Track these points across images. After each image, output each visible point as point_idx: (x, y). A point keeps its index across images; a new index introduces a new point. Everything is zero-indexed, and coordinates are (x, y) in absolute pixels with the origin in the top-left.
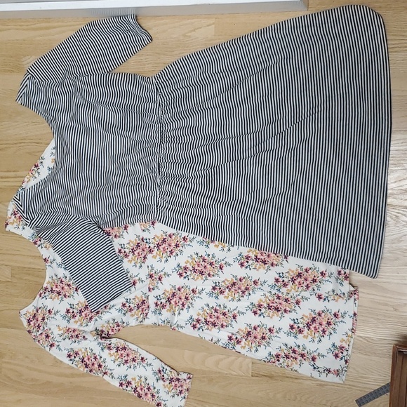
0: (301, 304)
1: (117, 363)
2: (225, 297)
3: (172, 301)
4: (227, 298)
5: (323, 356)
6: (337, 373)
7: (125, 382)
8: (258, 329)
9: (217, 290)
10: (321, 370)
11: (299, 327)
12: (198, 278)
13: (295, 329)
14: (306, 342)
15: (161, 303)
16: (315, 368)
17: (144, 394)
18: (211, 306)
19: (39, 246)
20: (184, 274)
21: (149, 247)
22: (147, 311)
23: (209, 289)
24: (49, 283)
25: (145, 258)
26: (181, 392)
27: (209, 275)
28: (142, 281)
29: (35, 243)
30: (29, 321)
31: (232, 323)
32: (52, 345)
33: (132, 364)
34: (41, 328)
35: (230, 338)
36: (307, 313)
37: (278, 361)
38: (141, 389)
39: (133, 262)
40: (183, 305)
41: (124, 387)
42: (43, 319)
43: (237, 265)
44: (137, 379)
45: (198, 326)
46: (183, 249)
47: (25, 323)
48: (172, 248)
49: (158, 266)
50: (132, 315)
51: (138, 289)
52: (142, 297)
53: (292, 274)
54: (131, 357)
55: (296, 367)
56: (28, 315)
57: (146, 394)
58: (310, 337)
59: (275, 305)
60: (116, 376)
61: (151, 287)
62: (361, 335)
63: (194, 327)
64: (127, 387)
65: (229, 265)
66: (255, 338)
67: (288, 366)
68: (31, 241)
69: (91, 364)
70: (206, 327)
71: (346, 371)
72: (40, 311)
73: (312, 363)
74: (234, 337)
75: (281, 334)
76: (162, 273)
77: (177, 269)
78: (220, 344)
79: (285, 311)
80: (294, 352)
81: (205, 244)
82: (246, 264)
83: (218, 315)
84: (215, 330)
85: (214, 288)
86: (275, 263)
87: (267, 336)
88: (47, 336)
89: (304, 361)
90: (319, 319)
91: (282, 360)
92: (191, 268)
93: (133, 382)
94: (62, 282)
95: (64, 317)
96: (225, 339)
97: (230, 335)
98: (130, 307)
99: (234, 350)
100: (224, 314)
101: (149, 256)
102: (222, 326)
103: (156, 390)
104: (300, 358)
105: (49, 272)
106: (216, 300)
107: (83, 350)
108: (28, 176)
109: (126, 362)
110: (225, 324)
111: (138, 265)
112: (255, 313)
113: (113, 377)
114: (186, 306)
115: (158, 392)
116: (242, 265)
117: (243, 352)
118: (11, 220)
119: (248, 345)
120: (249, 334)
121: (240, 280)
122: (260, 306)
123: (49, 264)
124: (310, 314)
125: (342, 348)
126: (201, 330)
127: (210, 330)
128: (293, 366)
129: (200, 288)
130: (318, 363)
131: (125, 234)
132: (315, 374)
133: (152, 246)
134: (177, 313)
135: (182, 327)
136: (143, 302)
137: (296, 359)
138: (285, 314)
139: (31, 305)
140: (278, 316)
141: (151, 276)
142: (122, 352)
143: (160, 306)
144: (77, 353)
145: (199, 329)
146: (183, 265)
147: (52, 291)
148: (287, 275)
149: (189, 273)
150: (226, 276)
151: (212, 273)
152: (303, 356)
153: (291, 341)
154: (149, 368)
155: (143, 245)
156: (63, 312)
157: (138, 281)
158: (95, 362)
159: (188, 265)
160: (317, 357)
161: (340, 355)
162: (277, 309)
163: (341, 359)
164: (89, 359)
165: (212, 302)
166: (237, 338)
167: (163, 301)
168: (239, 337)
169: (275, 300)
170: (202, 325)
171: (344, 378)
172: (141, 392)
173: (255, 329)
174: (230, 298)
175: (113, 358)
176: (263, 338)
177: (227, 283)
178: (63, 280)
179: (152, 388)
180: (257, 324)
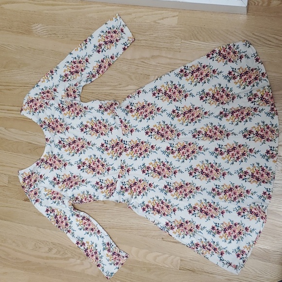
0: (225, 214)
1: (80, 227)
2: (172, 195)
3: (132, 188)
4: (173, 196)
5: (229, 253)
6: (236, 267)
7: (81, 243)
8: (189, 223)
9: (167, 189)
10: (225, 262)
11: (218, 229)
12: (155, 177)
13: (215, 230)
14: (220, 241)
15: (125, 187)
16: (221, 260)
17: (91, 254)
18: (159, 199)
19: (44, 129)
20: (146, 172)
21: (126, 147)
22: (113, 192)
23: (162, 186)
24: (45, 156)
25: (121, 154)
26: (117, 263)
27: (164, 176)
28: (115, 170)
29: (41, 126)
30: (24, 180)
31: (172, 214)
32: (37, 201)
33: (90, 232)
34: (33, 187)
35: (167, 224)
36: (227, 221)
37: (197, 248)
38: (91, 251)
39: (111, 155)
40: (140, 192)
41: (79, 245)
42: (35, 181)
43: (187, 173)
44: (90, 243)
45: (146, 209)
46: (150, 154)
47: (21, 180)
48: (142, 151)
49: (129, 162)
50: (102, 192)
51: (110, 175)
52: (112, 180)
53: (225, 187)
54: (91, 227)
55: (208, 255)
56: (25, 175)
57: (92, 256)
58: (224, 238)
59: (206, 210)
60: (76, 236)
61: (121, 175)
62: (261, 247)
63: (144, 209)
64: (81, 246)
65: (182, 172)
66: (185, 229)
67: (203, 254)
68: (39, 124)
69: (61, 222)
70: (152, 212)
71: (242, 267)
72: (34, 175)
73: (221, 256)
74: (170, 224)
75: (204, 231)
76: (131, 167)
77: (142, 167)
78: (159, 226)
79: (212, 216)
80: (210, 245)
81: (166, 154)
82: (194, 174)
83: (163, 206)
84: (158, 216)
85: (165, 187)
86: (215, 177)
87: (193, 230)
88: (36, 194)
89: (214, 253)
90: (234, 228)
91: (199, 248)
92: (152, 169)
93: (86, 245)
94: (55, 158)
95: (51, 182)
96: (163, 224)
97: (168, 222)
98: (101, 185)
99: (167, 233)
100: (168, 206)
101: (124, 153)
102: (164, 214)
103: (100, 255)
104: (212, 250)
105: (47, 149)
106: (165, 196)
107: (59, 210)
108: (44, 78)
109: (87, 229)
110: (166, 213)
111: (114, 158)
112: (190, 212)
113: (73, 236)
114: (142, 194)
115: (101, 257)
116: (191, 174)
117: (174, 235)
118: (25, 107)
119: (179, 232)
120: (181, 225)
121: (187, 184)
122: (195, 208)
123: (49, 143)
124: (229, 223)
125: (243, 252)
126: (148, 213)
127: (155, 215)
128: (206, 254)
129: (155, 184)
130: (225, 257)
131: (110, 134)
132: (220, 264)
133: (128, 147)
134: (134, 197)
135: (135, 208)
136: (112, 184)
137: (210, 250)
138: (211, 218)
139: (28, 168)
140: (205, 218)
141: (122, 168)
142: (86, 221)
143: (124, 189)
144: (53, 211)
145: (147, 212)
146: (147, 165)
147: (46, 162)
148: (222, 187)
149: (150, 171)
150: (177, 180)
151: (167, 175)
152: (215, 249)
153: (210, 238)
154: (101, 239)
155: (121, 144)
156: (51, 179)
157: (111, 169)
158: (64, 221)
159: (151, 166)
160: (225, 253)
161: (241, 256)
162: (206, 214)
163: (241, 259)
164: (60, 217)
165: (162, 196)
166: (172, 225)
167: (127, 186)
168: (173, 225)
169: (208, 207)
170: (149, 209)
171: (239, 271)
172: (89, 253)
173: (187, 222)
174: (175, 197)
175: (78, 223)
176: (191, 230)
177: (176, 185)
178: (57, 156)
179: (98, 253)
180: (189, 220)
